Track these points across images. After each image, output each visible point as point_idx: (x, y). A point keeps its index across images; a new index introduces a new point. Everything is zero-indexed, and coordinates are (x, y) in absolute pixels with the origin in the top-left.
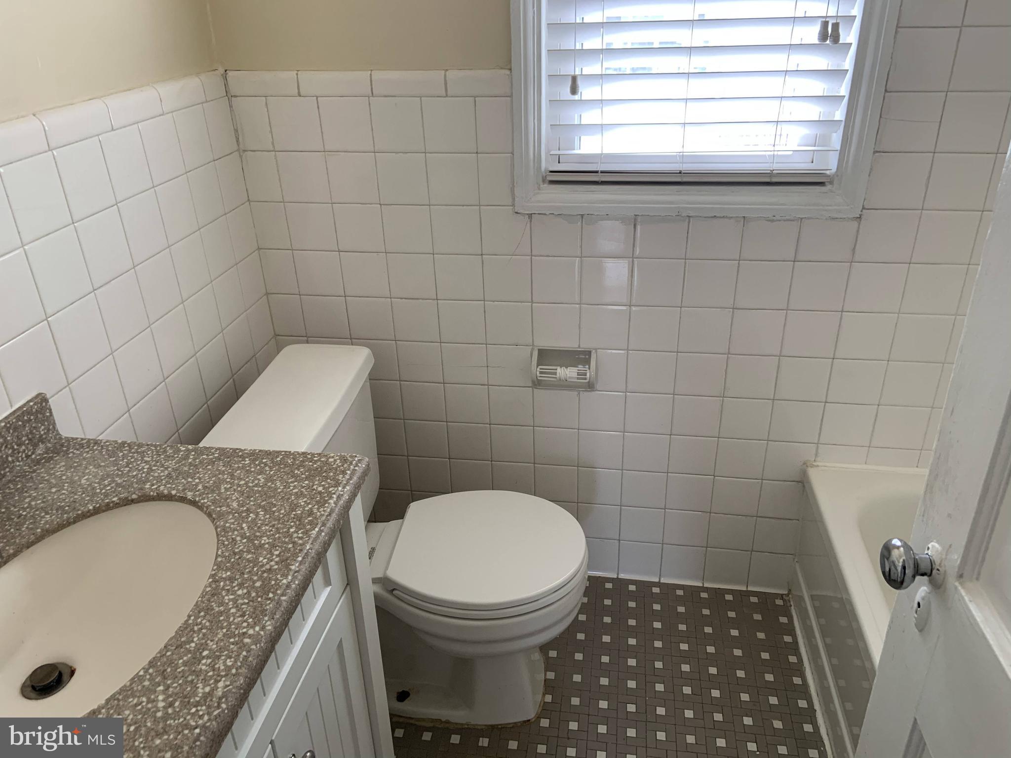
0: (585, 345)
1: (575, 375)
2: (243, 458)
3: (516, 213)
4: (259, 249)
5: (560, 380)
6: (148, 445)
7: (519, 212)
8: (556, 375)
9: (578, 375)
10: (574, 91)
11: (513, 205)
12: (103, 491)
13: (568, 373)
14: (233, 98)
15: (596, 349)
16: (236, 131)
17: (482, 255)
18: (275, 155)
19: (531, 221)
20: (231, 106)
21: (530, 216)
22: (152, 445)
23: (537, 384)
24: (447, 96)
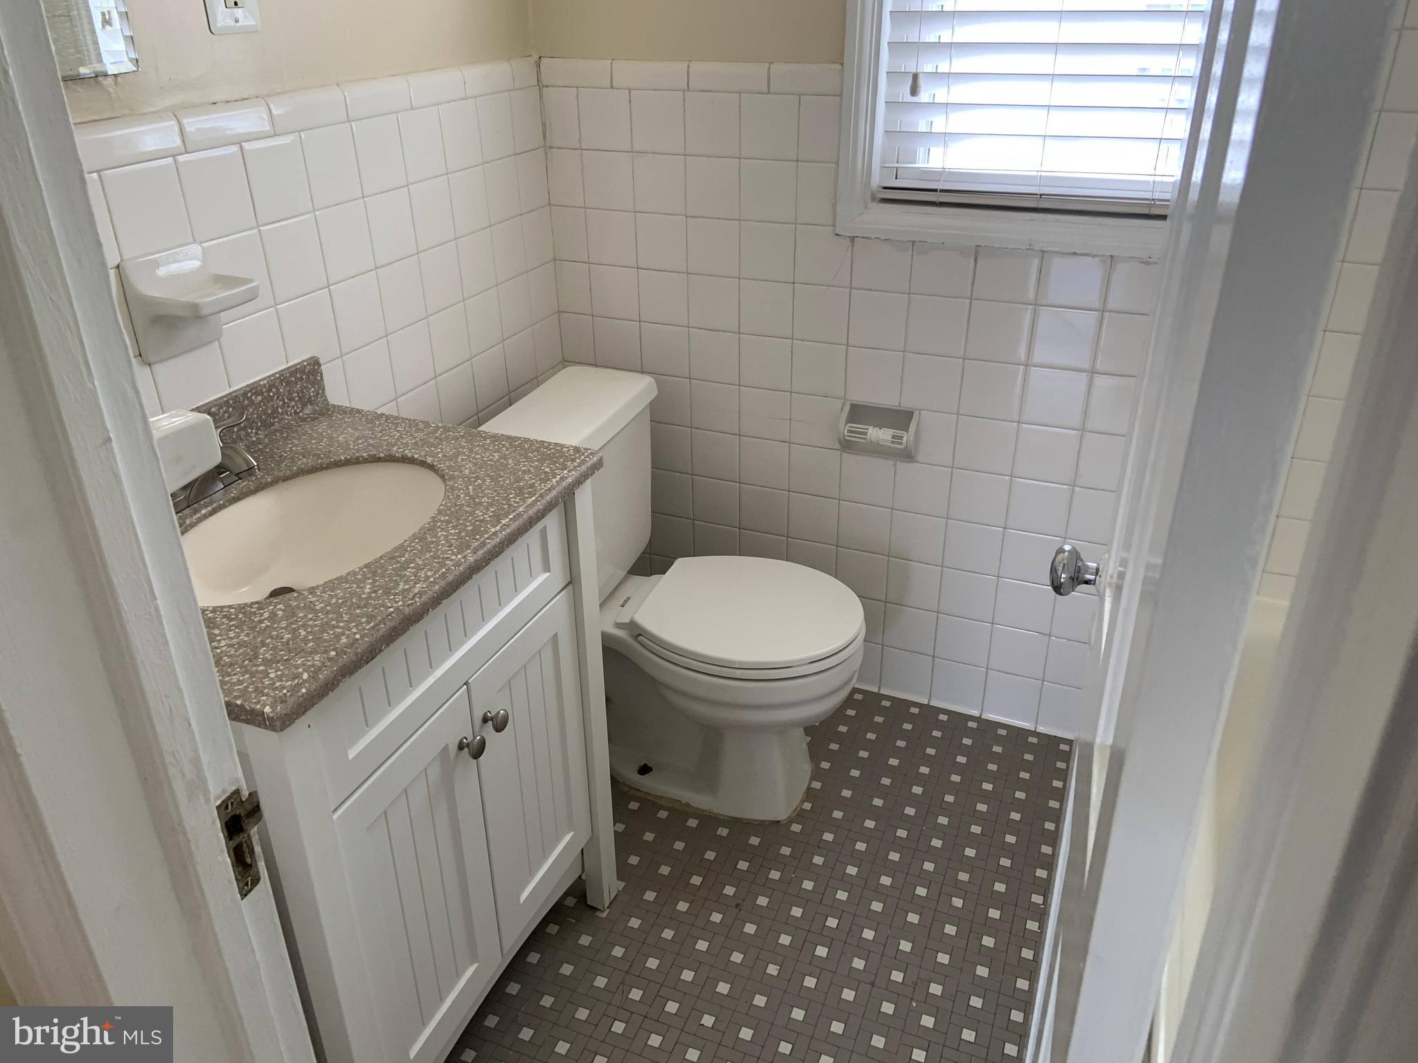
0: (907, 404)
1: (890, 438)
2: (485, 439)
3: (836, 234)
4: (555, 259)
5: (871, 442)
6: (403, 419)
7: (840, 234)
8: (866, 435)
9: (892, 438)
10: (914, 91)
11: (834, 225)
12: (356, 448)
13: (880, 435)
14: (545, 89)
15: (920, 410)
16: (544, 125)
17: (794, 283)
18: (581, 154)
19: (853, 246)
20: (541, 97)
21: (853, 239)
22: (406, 419)
23: (847, 446)
24: (769, 93)
